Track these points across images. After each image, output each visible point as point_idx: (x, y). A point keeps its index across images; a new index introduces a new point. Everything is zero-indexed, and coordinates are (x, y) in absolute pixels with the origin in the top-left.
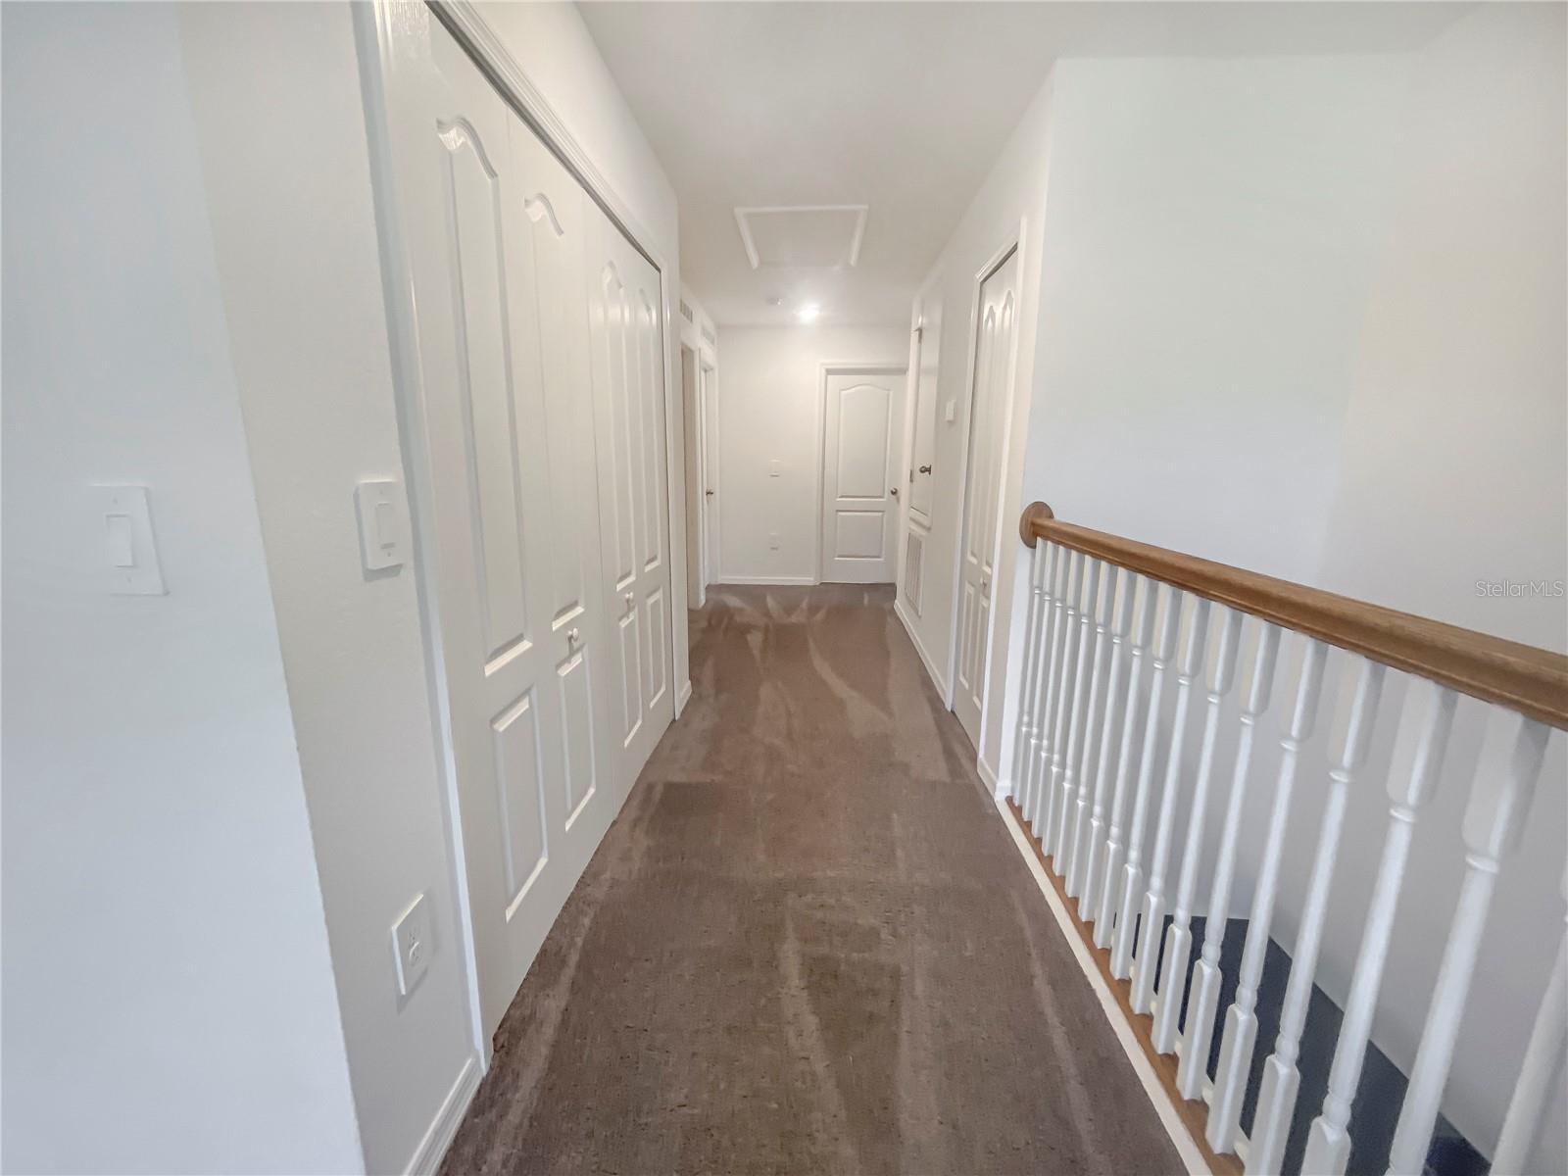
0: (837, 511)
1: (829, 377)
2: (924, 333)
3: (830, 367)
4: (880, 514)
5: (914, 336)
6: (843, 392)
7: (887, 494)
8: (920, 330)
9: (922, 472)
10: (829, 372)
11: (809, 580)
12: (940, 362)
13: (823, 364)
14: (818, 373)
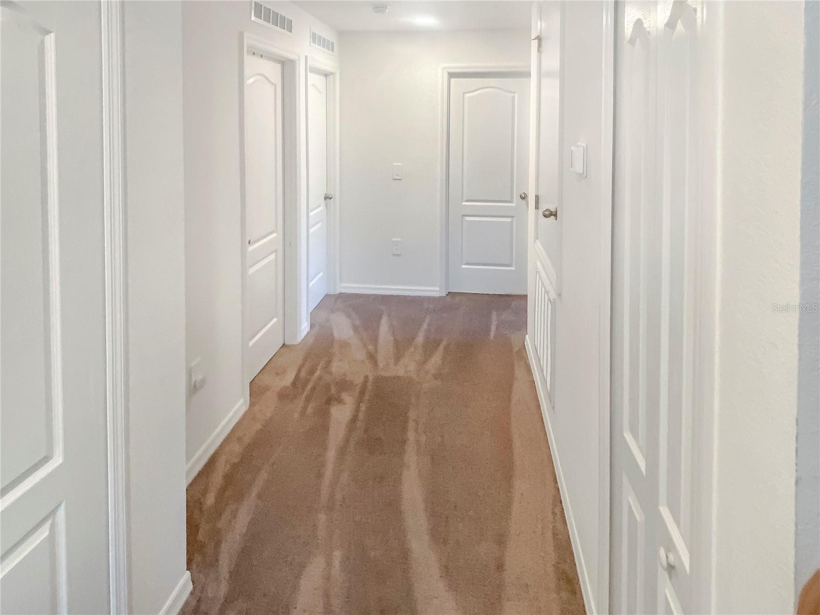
0: (464, 216)
1: (452, 80)
2: (543, 43)
3: (451, 70)
4: (509, 220)
5: (535, 44)
6: (467, 95)
7: (516, 197)
8: (539, 39)
9: (545, 216)
10: (452, 75)
11: (434, 290)
12: (562, 65)
13: (444, 68)
14: (440, 78)
